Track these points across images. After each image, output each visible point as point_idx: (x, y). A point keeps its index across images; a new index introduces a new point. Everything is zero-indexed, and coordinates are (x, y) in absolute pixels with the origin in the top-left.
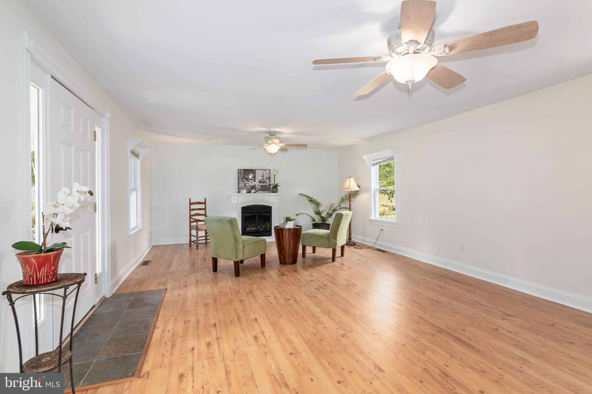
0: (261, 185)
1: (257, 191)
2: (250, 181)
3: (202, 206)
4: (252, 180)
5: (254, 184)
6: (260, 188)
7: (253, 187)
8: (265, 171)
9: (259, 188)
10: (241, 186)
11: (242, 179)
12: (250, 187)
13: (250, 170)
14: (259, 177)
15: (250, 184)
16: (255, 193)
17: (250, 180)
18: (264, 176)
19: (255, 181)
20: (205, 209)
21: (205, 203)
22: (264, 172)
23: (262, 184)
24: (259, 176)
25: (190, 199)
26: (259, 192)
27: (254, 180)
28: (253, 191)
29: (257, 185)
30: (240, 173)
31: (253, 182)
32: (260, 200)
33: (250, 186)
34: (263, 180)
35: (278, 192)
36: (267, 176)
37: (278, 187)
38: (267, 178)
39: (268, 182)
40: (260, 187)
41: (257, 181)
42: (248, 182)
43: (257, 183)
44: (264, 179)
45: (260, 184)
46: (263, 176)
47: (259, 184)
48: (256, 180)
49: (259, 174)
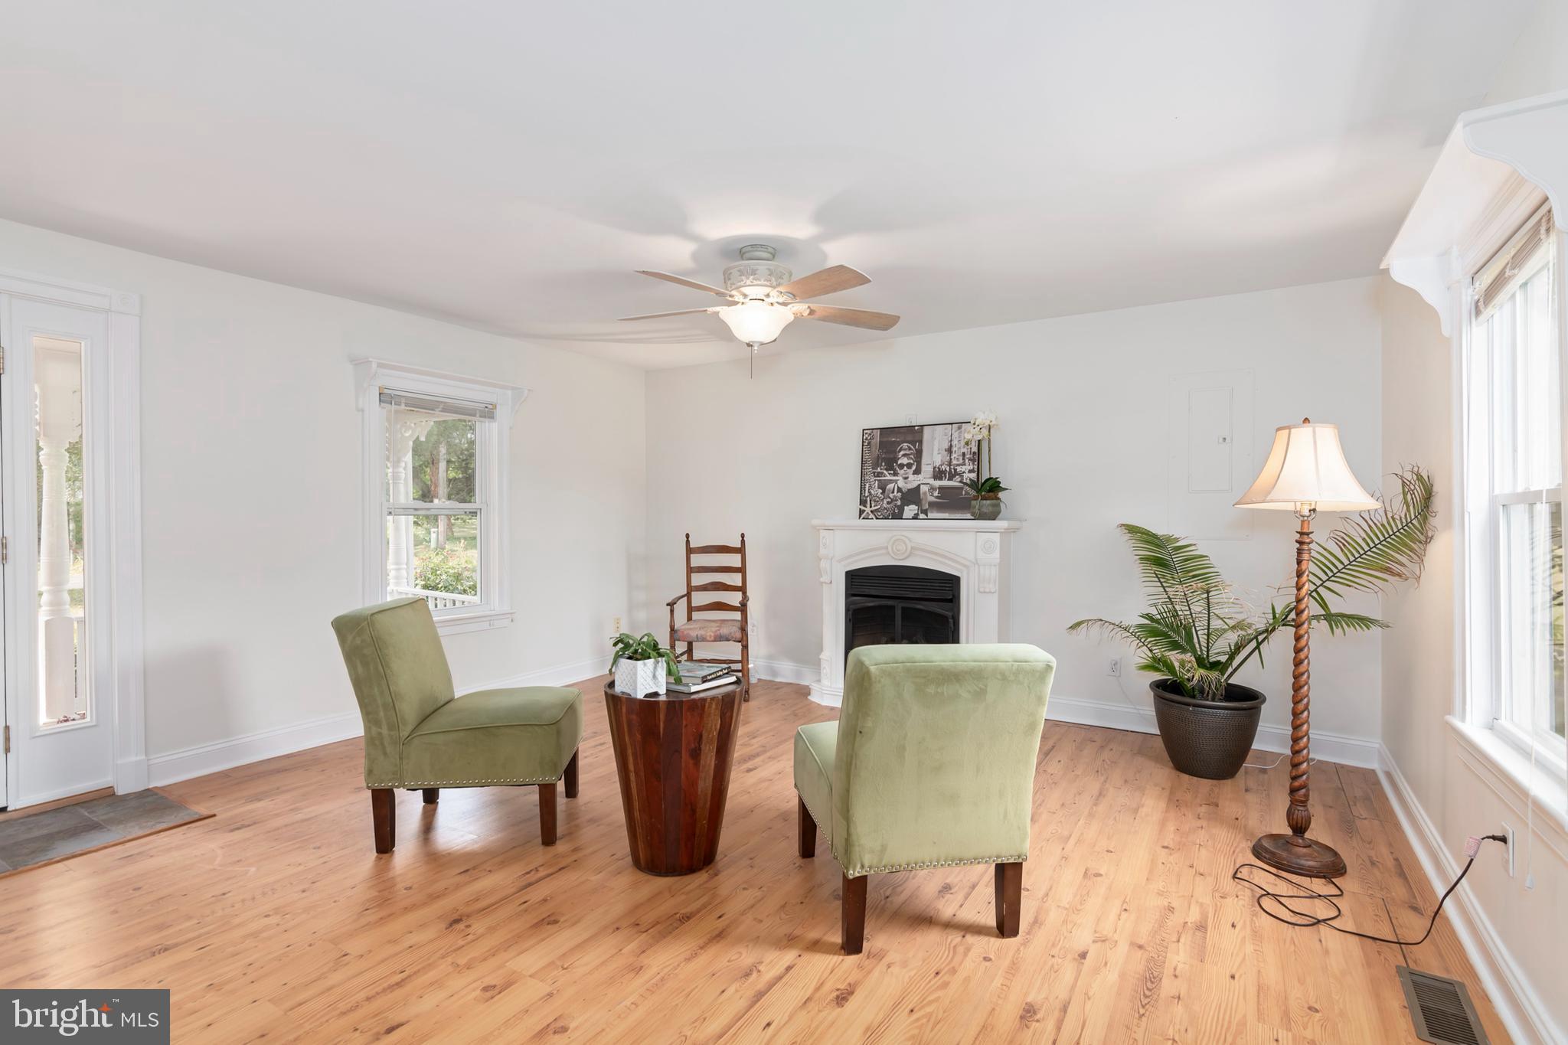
0: (941, 488)
1: (925, 512)
2: (901, 472)
3: (734, 560)
4: (909, 466)
5: (912, 485)
6: (937, 497)
7: (912, 496)
8: (960, 428)
9: (932, 499)
10: (869, 492)
11: (876, 465)
12: (899, 494)
13: (902, 430)
14: (934, 455)
15: (901, 483)
16: (915, 517)
17: (902, 466)
18: (954, 449)
19: (917, 472)
20: (742, 570)
21: (741, 550)
22: (956, 435)
23: (945, 483)
24: (936, 452)
25: (687, 536)
26: (930, 515)
27: (914, 468)
28: (910, 510)
29: (924, 489)
30: (869, 444)
31: (911, 477)
32: (909, 548)
33: (899, 490)
34: (950, 464)
35: (1000, 516)
36: (965, 450)
37: (1001, 495)
38: (963, 459)
39: (970, 471)
40: (936, 494)
41: (927, 469)
42: (895, 474)
43: (924, 481)
44: (954, 462)
45: (938, 483)
46: (950, 450)
47: (932, 481)
48: (924, 468)
49: (936, 443)
